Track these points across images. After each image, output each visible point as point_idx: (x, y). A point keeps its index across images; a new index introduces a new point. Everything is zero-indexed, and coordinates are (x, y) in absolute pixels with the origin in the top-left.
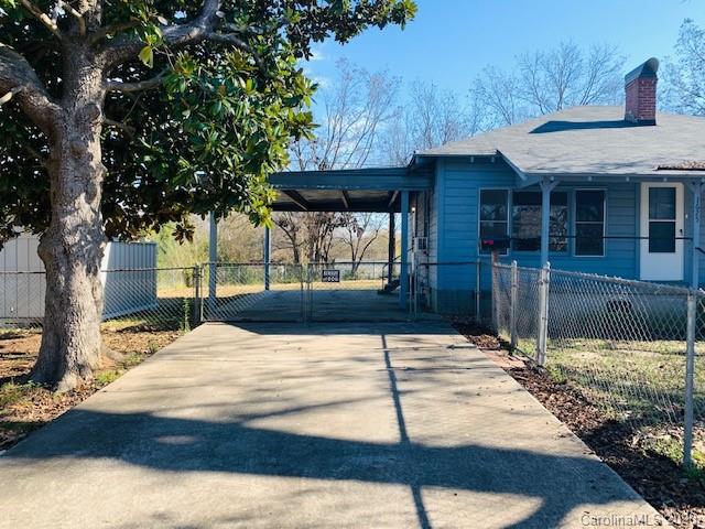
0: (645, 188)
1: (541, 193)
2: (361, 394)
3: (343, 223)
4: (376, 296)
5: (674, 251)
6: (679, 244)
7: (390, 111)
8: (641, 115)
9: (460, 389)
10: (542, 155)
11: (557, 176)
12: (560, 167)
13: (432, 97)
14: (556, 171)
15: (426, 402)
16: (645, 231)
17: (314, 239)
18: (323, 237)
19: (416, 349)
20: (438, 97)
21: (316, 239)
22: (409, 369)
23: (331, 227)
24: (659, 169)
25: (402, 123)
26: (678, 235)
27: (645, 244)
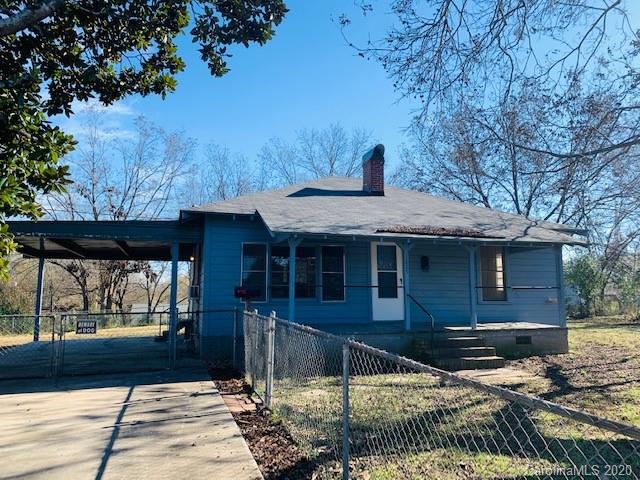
0: (374, 246)
1: (289, 248)
2: (66, 460)
3: (136, 270)
4: (152, 343)
5: (396, 297)
6: (400, 291)
7: (186, 168)
8: (374, 187)
9: (177, 441)
10: (292, 216)
11: (299, 234)
12: (302, 227)
13: (225, 158)
14: (299, 231)
15: (135, 460)
16: (375, 281)
17: (105, 285)
18: (116, 283)
19: (158, 400)
20: (231, 160)
21: (108, 285)
22: (139, 422)
23: (124, 273)
24: (378, 231)
25: (198, 178)
26: (399, 284)
27: (375, 291)
